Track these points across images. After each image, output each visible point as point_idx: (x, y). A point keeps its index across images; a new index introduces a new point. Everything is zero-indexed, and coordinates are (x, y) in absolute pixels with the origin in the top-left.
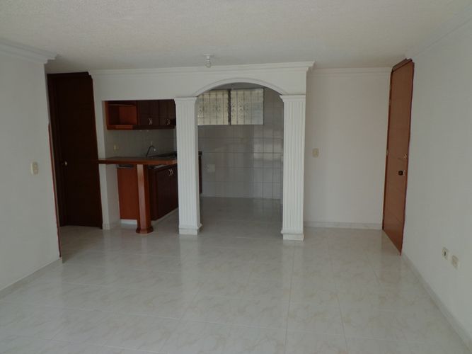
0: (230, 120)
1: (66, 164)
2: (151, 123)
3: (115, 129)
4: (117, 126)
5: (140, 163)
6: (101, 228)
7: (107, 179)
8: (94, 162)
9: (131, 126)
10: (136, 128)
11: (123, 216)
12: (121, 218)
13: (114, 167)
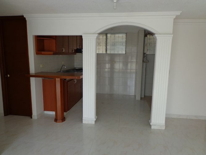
0: (106, 51)
1: (9, 76)
2: (64, 51)
3: (41, 54)
4: (43, 52)
5: (58, 77)
6: (31, 118)
7: (35, 86)
8: (27, 76)
9: (52, 53)
10: (55, 54)
11: (45, 109)
12: (45, 110)
13: (40, 79)
